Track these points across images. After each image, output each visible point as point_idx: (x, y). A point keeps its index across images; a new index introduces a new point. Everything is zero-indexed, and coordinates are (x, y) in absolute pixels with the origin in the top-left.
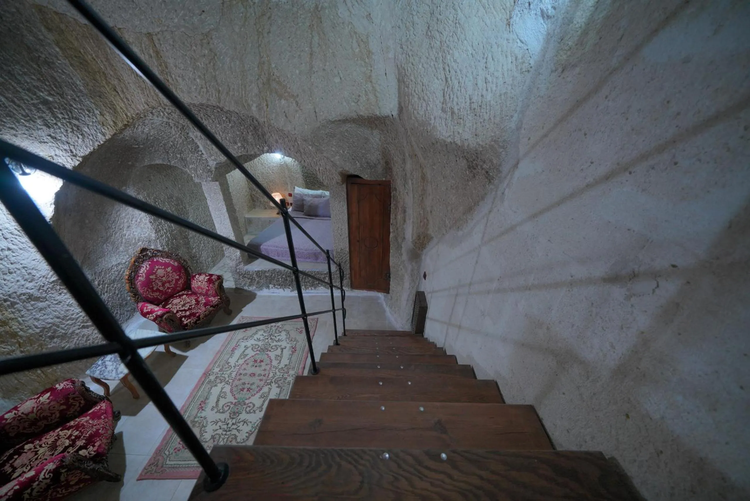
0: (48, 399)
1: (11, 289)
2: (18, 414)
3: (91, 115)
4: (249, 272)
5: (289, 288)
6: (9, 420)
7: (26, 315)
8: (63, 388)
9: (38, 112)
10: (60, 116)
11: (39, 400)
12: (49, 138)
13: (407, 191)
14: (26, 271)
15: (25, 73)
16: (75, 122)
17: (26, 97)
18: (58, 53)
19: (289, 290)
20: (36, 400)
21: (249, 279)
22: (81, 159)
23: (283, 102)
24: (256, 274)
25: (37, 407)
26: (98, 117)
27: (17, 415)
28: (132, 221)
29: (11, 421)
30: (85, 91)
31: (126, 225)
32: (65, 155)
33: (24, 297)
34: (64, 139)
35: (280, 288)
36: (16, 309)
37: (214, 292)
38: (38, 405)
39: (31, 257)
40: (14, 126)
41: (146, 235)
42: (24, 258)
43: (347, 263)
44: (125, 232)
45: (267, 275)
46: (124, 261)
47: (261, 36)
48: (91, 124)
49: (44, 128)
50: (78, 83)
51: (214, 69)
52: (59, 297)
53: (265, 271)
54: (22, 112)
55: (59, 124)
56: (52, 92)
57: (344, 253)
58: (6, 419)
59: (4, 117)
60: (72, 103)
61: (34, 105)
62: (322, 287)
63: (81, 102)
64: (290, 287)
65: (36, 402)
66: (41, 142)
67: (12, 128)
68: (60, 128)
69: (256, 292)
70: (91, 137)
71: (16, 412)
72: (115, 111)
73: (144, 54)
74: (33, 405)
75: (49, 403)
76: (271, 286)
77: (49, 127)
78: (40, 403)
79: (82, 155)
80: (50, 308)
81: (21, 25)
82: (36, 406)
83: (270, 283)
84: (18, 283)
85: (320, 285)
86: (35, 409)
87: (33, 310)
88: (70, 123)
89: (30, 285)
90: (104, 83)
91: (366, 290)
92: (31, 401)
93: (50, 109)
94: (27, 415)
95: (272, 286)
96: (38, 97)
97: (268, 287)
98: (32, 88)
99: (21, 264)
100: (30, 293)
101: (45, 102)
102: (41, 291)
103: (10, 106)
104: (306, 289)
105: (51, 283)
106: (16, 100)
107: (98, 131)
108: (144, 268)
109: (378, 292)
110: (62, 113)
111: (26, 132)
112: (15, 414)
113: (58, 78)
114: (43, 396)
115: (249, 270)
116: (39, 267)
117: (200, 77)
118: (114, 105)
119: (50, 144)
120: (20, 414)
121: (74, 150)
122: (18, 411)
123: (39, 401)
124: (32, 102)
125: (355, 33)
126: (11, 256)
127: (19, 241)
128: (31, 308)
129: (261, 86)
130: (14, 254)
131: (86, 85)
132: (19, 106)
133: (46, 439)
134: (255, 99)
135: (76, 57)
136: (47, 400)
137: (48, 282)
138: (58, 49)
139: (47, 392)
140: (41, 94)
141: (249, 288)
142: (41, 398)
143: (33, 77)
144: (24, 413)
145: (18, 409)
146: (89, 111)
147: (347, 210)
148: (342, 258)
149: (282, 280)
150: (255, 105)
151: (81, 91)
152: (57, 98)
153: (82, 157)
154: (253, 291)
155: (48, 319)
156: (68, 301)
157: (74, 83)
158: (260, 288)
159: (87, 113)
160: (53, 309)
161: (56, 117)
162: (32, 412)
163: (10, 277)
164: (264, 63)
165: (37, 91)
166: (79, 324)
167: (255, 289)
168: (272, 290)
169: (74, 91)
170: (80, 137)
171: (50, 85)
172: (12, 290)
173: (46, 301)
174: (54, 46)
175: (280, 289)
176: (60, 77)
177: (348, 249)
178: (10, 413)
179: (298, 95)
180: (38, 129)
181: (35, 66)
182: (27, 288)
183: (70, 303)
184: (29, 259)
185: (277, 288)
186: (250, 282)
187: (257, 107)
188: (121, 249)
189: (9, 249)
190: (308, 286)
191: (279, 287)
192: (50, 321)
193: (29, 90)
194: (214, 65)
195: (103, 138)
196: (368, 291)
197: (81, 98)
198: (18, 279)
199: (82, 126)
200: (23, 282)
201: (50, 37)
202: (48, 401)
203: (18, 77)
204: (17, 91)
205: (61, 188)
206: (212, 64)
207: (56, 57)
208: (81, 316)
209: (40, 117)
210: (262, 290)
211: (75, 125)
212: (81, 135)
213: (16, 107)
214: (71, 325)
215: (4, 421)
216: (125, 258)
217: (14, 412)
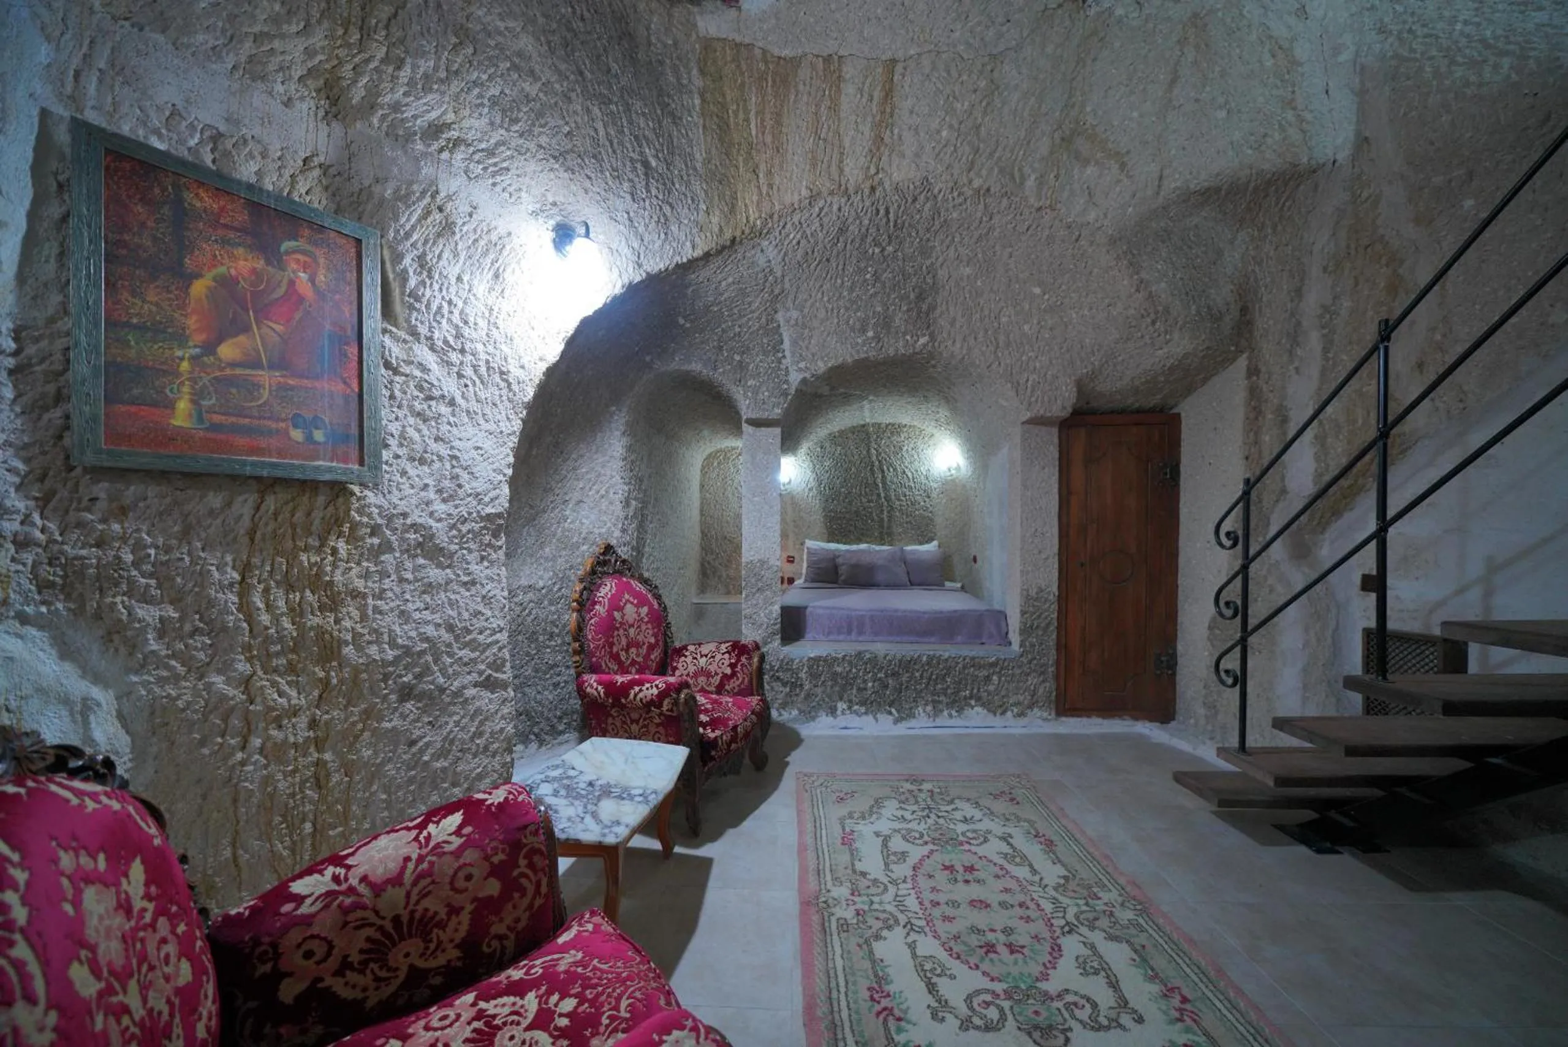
0: (458, 832)
1: (403, 502)
2: (346, 879)
3: (693, 206)
4: (792, 660)
5: (890, 713)
6: (308, 901)
7: (390, 594)
8: (506, 799)
9: (632, 171)
10: (654, 192)
11: (425, 833)
12: (626, 216)
13: (1296, 364)
14: (453, 467)
15: (644, 114)
16: (667, 209)
17: (628, 145)
18: (694, 106)
19: (891, 718)
20: (414, 833)
21: (785, 684)
22: (644, 275)
23: (1090, 170)
24: (810, 668)
25: (421, 859)
26: (701, 213)
27: (344, 887)
28: (590, 489)
29: (314, 909)
30: (701, 171)
31: (576, 496)
32: (629, 256)
33: (414, 536)
34: (641, 229)
35: (866, 713)
36: (379, 568)
37: (746, 680)
38: (424, 851)
39: (475, 439)
40: (593, 175)
41: (604, 530)
42: (463, 435)
43: (1052, 628)
44: (567, 513)
45: (839, 669)
46: (541, 584)
47: (1081, 64)
48: (686, 222)
49: (628, 197)
50: (698, 156)
51: (985, 113)
52: (476, 567)
53: (835, 659)
54: (613, 161)
55: (647, 203)
56: (660, 155)
57: (1046, 600)
58: (299, 899)
59: (588, 156)
60: (676, 180)
61: (632, 160)
62: (978, 709)
63: (688, 184)
64: (893, 710)
65: (416, 839)
66: (611, 218)
67: (589, 178)
68: (645, 209)
69: (796, 726)
70: (675, 245)
71: (338, 870)
72: (733, 209)
73: (862, 95)
74: (405, 851)
75: (458, 853)
76: (841, 706)
77: (634, 200)
78: (432, 844)
79: (649, 270)
80: (446, 591)
81: (668, 61)
82: (414, 856)
83: (841, 699)
84: (423, 494)
85: (973, 702)
86: (411, 866)
87: (410, 583)
88: (661, 208)
89: (440, 508)
90: (741, 159)
91: (1098, 716)
92: (393, 835)
93: (646, 174)
94: (377, 889)
95: (845, 706)
96: (641, 153)
97: (833, 711)
98: (641, 137)
99: (452, 448)
100: (431, 527)
101: (646, 164)
102: (454, 532)
103: (604, 145)
104: (936, 715)
105: (482, 518)
106: (616, 141)
107: (689, 237)
108: (607, 589)
109: (1136, 719)
110: (658, 188)
111: (603, 193)
112: (336, 879)
113: (675, 140)
114: (438, 823)
115: (792, 656)
116: (478, 468)
117: (951, 127)
118: (736, 199)
119: (622, 227)
120: (354, 881)
121: (642, 257)
122: (349, 868)
123: (428, 838)
124: (632, 154)
125: (1270, 37)
126: (446, 420)
127: (475, 392)
128: (409, 576)
129: (1058, 141)
130: (452, 419)
131: (708, 161)
132: (614, 152)
133: (427, 1028)
134: (1036, 165)
135: (717, 116)
136: (453, 838)
137: (478, 512)
138: (697, 102)
139: (452, 812)
140: (647, 150)
141: (780, 715)
142: (431, 828)
143: (651, 124)
144: (372, 878)
145: (349, 862)
146: (693, 200)
147: (1057, 486)
148: (1039, 616)
149: (873, 686)
150: (1033, 177)
151: (695, 169)
152: (662, 168)
153: (648, 273)
154: (790, 725)
155: (427, 623)
156: (488, 587)
157: (691, 155)
158: (809, 715)
159: (690, 202)
160: (453, 597)
161: (648, 191)
162: (396, 880)
163: (416, 472)
164: (1073, 106)
165: (645, 144)
166: (483, 667)
167: (795, 720)
168: (841, 721)
169: (686, 166)
170: (663, 236)
171: (662, 145)
172: (403, 506)
173: (449, 567)
174: (696, 96)
175: (864, 717)
176: (679, 139)
177: (1055, 589)
178: (316, 876)
179: (1128, 152)
180: (619, 196)
181: (659, 112)
182: (431, 514)
183: (490, 595)
184: (470, 442)
185: (856, 713)
186: (787, 695)
187: (1036, 179)
188: (547, 550)
189: (452, 403)
190: (941, 706)
191: (863, 709)
192: (430, 630)
193: (636, 137)
194: (988, 104)
195: (690, 251)
196: (1104, 718)
197: (692, 178)
198: (426, 481)
199: (672, 219)
200: (431, 495)
201: (698, 82)
202: (457, 841)
203: (634, 115)
204: (623, 131)
205: (596, 312)
206: (984, 104)
207: (689, 111)
208: (497, 642)
209: (630, 180)
210: (813, 719)
211: (664, 215)
212: (666, 234)
213: (610, 150)
214: (466, 664)
215: (287, 908)
216: (546, 576)
217: (330, 870)
